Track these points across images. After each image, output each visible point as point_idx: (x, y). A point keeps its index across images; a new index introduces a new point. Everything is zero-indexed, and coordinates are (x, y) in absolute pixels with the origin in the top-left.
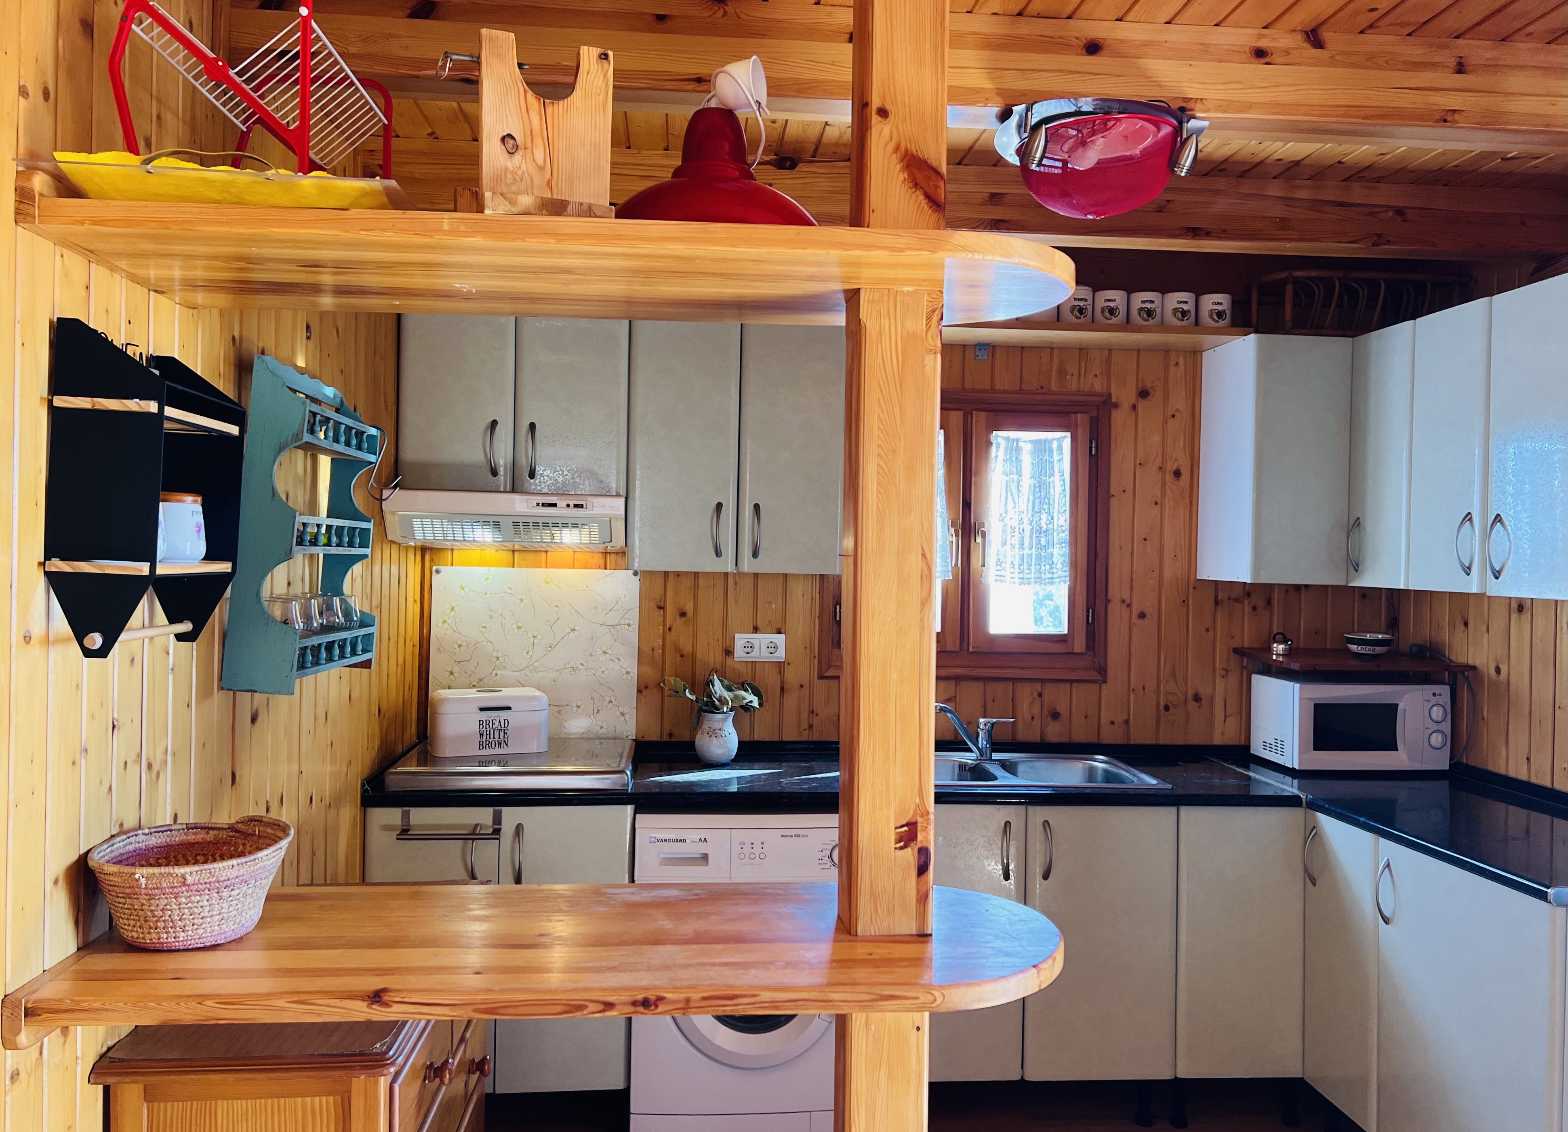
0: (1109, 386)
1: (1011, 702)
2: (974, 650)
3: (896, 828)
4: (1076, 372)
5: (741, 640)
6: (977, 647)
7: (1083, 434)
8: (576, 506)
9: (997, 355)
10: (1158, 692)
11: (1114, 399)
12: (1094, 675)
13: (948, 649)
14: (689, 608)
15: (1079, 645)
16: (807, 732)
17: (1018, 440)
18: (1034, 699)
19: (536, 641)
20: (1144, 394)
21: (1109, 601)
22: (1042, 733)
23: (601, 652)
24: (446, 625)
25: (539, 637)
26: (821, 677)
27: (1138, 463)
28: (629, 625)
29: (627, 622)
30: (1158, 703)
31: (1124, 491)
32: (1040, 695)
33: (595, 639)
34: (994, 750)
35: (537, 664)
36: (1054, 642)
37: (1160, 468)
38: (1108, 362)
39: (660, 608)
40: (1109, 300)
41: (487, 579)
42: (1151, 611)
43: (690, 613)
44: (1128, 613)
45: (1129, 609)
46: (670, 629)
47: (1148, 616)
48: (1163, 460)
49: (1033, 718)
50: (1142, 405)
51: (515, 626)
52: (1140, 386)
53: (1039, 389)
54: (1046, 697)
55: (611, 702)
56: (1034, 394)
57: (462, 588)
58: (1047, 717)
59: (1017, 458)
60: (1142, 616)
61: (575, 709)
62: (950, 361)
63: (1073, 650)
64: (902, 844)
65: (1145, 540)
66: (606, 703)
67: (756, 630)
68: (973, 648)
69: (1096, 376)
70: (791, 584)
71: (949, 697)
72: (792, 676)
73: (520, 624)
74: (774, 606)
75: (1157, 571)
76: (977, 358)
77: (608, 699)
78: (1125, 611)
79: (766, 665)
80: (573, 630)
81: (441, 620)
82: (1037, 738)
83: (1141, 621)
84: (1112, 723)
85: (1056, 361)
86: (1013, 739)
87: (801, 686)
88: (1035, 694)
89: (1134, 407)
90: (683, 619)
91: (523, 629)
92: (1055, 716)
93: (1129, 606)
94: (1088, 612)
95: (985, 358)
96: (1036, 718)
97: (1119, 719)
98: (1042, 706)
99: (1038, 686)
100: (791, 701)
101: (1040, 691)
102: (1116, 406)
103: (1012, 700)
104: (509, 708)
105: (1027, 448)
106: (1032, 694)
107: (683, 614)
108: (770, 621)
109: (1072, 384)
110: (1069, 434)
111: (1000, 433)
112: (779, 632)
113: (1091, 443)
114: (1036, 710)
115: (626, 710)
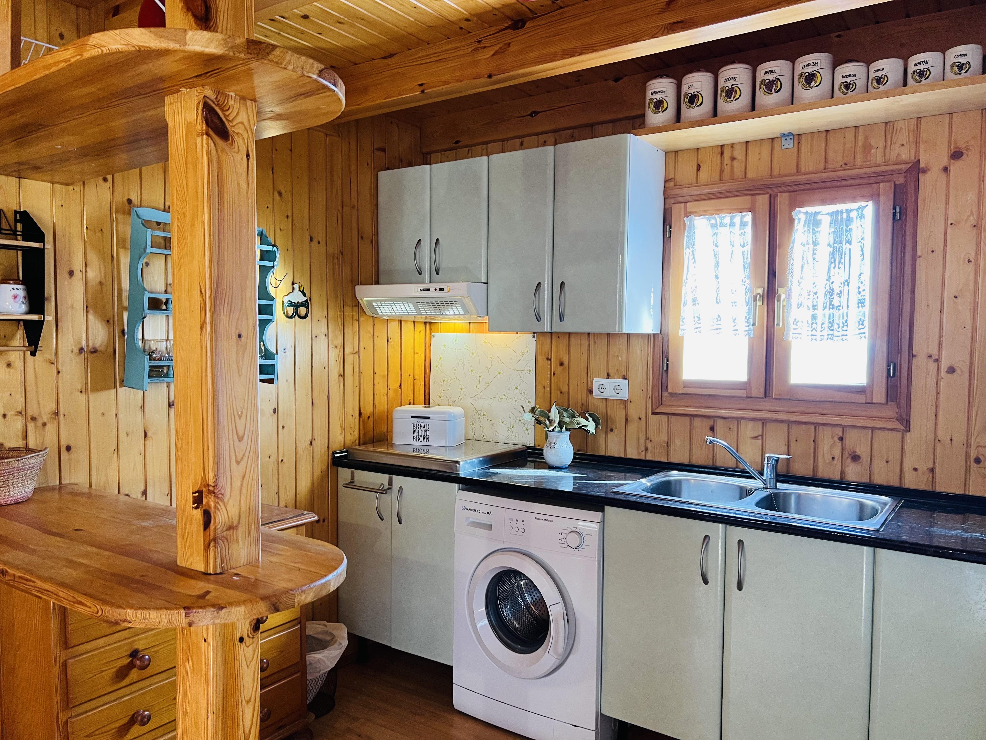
0: (917, 151)
1: (813, 443)
2: (777, 397)
3: (193, 493)
4: (882, 145)
5: (597, 382)
6: (779, 395)
7: (887, 201)
8: (440, 289)
9: (803, 142)
10: (968, 445)
11: (922, 165)
12: (896, 425)
13: (753, 396)
14: (566, 360)
15: (879, 396)
16: (644, 453)
17: (816, 213)
18: (834, 442)
19: (481, 379)
20: (957, 155)
21: (914, 356)
22: (842, 472)
23: (514, 388)
24: (437, 368)
25: (482, 377)
26: (653, 413)
27: (949, 223)
28: (530, 371)
29: (529, 368)
30: (968, 456)
31: (933, 251)
32: (841, 439)
33: (511, 379)
34: (778, 481)
35: (481, 394)
36: (852, 392)
37: (975, 226)
38: (917, 130)
39: (548, 359)
40: (877, 71)
41: (456, 341)
42: (962, 367)
43: (566, 363)
44: (936, 368)
45: (936, 364)
46: (554, 374)
47: (958, 371)
48: (978, 218)
49: (833, 458)
50: (956, 167)
51: (470, 370)
52: (952, 147)
53: (843, 166)
54: (848, 442)
55: (520, 420)
56: (840, 171)
57: (445, 346)
58: (847, 458)
59: (813, 230)
60: (951, 370)
61: (501, 423)
62: (759, 154)
63: (872, 400)
64: (196, 505)
65: (956, 297)
66: (517, 421)
67: (608, 376)
68: (775, 395)
69: (903, 145)
70: (633, 340)
71: (756, 435)
72: (634, 411)
73: (472, 369)
74: (620, 359)
75: (969, 327)
76: (783, 147)
77: (518, 418)
78: (933, 366)
79: (615, 401)
80: (500, 373)
81: (435, 365)
82: (837, 476)
83: (949, 376)
84: (915, 469)
85: (861, 138)
86: (813, 476)
87: (640, 419)
88: (836, 439)
89: (945, 169)
90: (562, 367)
91: (474, 372)
92: (856, 458)
93: (937, 360)
94: (889, 366)
95: (791, 146)
96: (836, 459)
97: (924, 466)
98: (843, 449)
99: (839, 431)
100: (632, 428)
101: (841, 435)
102: (925, 171)
103: (814, 441)
104: (428, 418)
105: (826, 220)
106: (833, 437)
107: (562, 364)
108: (617, 370)
109: (877, 156)
110: (870, 204)
111: (803, 210)
112: (624, 378)
113: (894, 208)
114: (837, 452)
115: (529, 427)
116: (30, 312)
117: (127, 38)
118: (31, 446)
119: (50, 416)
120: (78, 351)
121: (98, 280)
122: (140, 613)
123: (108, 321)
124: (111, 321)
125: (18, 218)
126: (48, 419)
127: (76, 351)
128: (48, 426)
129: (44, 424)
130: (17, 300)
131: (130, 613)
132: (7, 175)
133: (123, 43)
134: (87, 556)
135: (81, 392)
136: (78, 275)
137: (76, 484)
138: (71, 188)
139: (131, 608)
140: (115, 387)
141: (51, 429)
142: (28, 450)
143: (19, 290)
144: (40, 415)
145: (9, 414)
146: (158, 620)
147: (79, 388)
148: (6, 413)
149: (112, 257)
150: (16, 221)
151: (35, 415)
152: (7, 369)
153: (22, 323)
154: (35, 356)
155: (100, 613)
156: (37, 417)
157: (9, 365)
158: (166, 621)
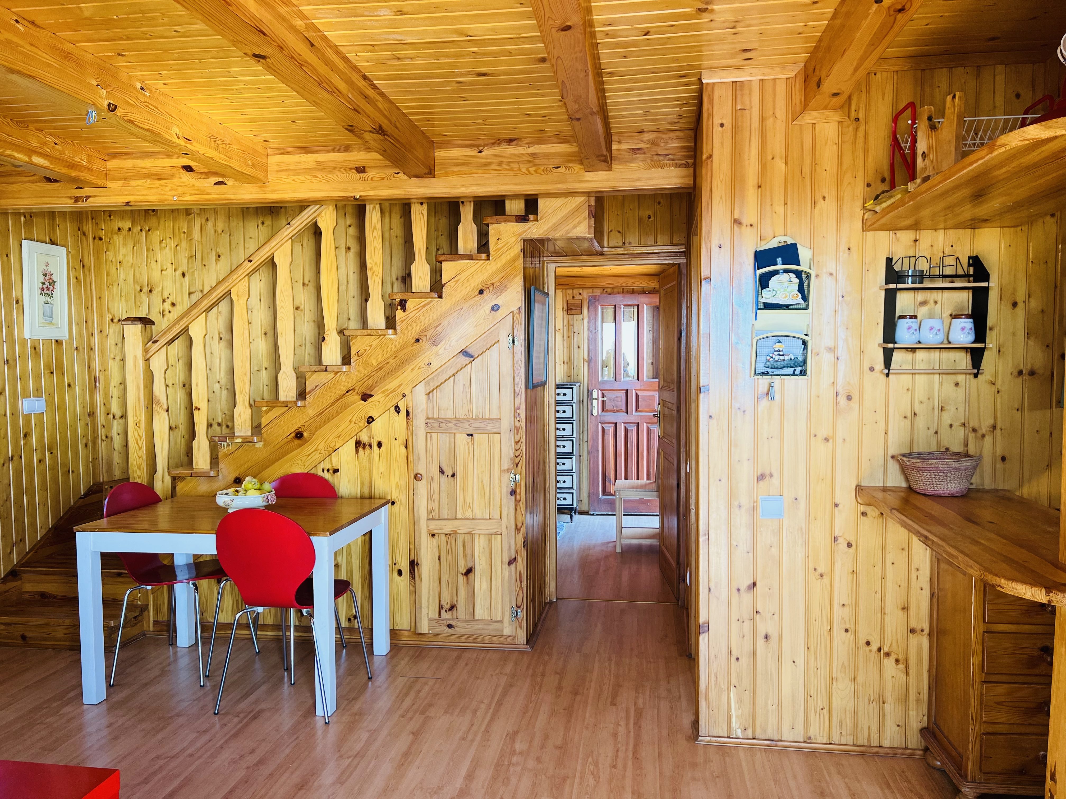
116: (975, 342)
117: (1024, 135)
118: (971, 452)
119: (989, 429)
120: (1017, 374)
121: (1040, 308)
122: (1010, 584)
123: (1047, 346)
124: (1051, 346)
125: (971, 262)
126: (986, 431)
127: (1015, 373)
128: (987, 438)
129: (983, 436)
130: (965, 331)
131: (1003, 582)
132: (964, 228)
133: (1020, 139)
134: (988, 540)
135: (1018, 410)
136: (1021, 305)
137: (1008, 491)
138: (1019, 228)
139: (1004, 577)
140: (1051, 407)
141: (988, 439)
142: (967, 455)
143: (968, 324)
144: (980, 427)
145: (955, 425)
146: (1024, 592)
147: (1016, 406)
148: (953, 423)
149: (1056, 286)
150: (969, 265)
151: (976, 426)
152: (955, 388)
153: (969, 350)
154: (977, 377)
155: (983, 577)
156: (977, 429)
157: (957, 384)
158: (1030, 594)
